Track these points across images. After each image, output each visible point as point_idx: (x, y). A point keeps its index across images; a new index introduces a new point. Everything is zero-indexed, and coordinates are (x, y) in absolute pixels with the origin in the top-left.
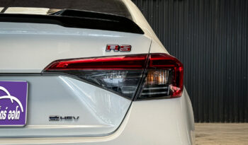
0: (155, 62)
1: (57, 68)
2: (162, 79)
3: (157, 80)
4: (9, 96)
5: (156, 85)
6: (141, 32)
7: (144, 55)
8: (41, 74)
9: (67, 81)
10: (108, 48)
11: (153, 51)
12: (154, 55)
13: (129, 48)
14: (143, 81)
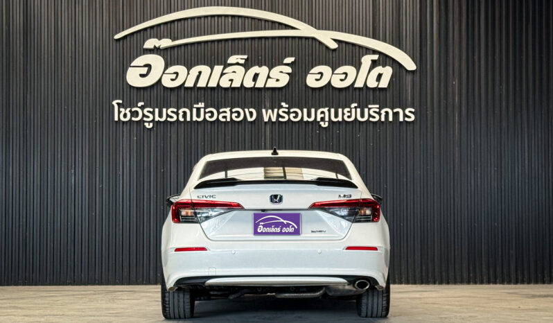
0: (364, 203)
1: (315, 206)
2: (368, 212)
3: (365, 212)
4: (282, 220)
5: (365, 215)
6: (356, 187)
7: (358, 200)
8: (307, 210)
9: (320, 213)
10: (340, 196)
11: (362, 198)
12: (363, 199)
13: (351, 196)
14: (357, 213)
